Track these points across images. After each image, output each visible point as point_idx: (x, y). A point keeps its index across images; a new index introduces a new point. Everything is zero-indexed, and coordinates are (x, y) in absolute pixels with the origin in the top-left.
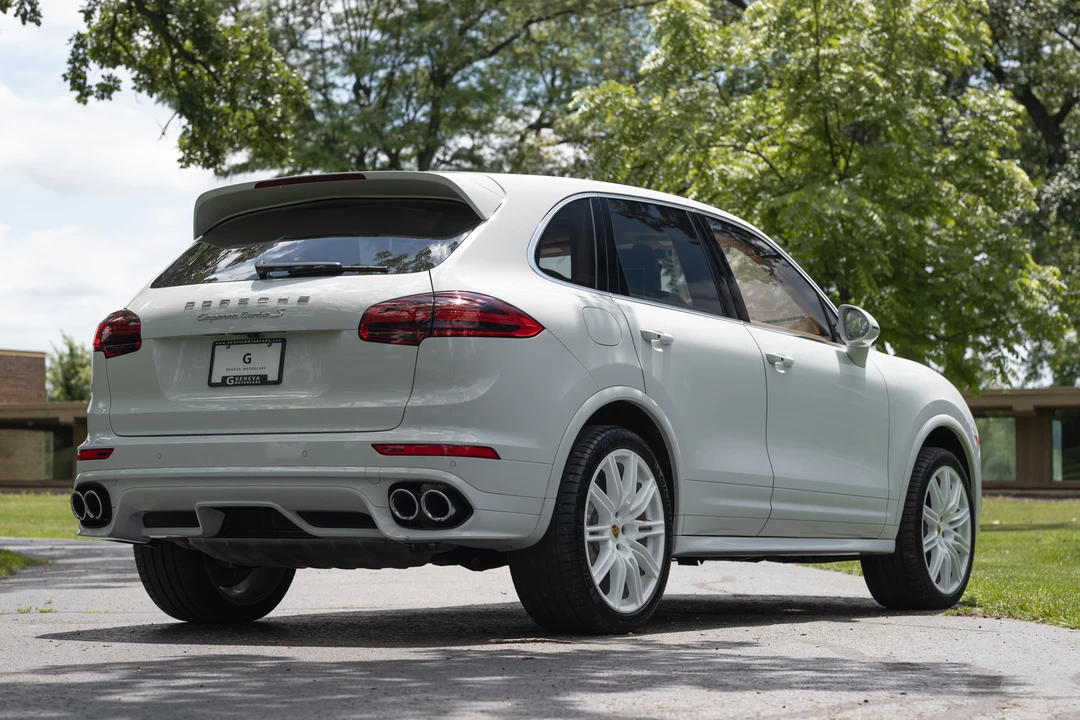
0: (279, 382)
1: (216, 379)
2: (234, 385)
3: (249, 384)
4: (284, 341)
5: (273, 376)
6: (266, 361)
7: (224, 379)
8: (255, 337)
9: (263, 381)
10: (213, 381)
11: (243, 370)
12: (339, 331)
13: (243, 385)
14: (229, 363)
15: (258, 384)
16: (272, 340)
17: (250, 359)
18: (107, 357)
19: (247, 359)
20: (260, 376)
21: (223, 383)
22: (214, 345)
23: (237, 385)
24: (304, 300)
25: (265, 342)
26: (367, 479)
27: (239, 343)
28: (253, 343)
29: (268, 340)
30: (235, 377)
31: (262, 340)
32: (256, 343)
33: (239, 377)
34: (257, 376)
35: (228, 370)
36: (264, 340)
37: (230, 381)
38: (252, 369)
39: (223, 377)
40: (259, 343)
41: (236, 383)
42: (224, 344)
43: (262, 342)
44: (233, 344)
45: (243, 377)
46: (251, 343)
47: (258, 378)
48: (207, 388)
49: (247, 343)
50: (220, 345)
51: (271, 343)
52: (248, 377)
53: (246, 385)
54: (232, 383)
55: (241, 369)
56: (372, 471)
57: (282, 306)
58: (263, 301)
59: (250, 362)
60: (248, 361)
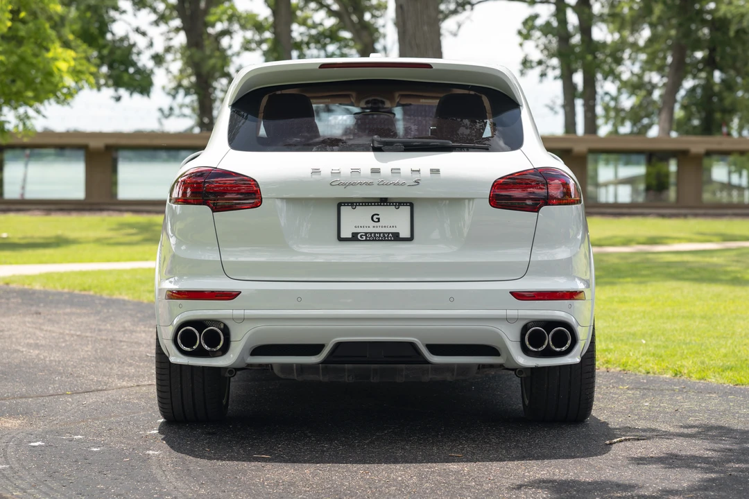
0: (411, 239)
1: (346, 233)
2: (366, 240)
3: (382, 240)
4: (411, 205)
5: (405, 233)
6: (396, 220)
7: (355, 235)
8: (384, 201)
9: (396, 237)
10: (343, 235)
11: (372, 228)
12: (469, 199)
13: (376, 240)
14: (354, 221)
15: (391, 240)
16: (400, 204)
17: (379, 219)
18: (213, 211)
19: (375, 218)
20: (392, 233)
21: (355, 237)
22: (340, 205)
23: (370, 240)
24: (435, 171)
25: (393, 205)
26: (507, 320)
27: (365, 205)
28: (381, 205)
29: (396, 203)
30: (366, 233)
31: (390, 203)
32: (384, 205)
33: (371, 233)
34: (389, 233)
35: (356, 227)
36: (393, 203)
37: (361, 236)
38: (382, 227)
39: (353, 233)
40: (387, 205)
41: (368, 239)
42: (348, 205)
43: (390, 205)
44: (359, 205)
45: (375, 233)
46: (378, 205)
47: (390, 235)
48: (339, 242)
49: (375, 205)
50: (345, 205)
51: (399, 206)
52: (380, 233)
53: (379, 240)
54: (364, 239)
55: (371, 227)
56: (512, 313)
57: (416, 177)
58: (395, 171)
59: (379, 221)
60: (377, 220)
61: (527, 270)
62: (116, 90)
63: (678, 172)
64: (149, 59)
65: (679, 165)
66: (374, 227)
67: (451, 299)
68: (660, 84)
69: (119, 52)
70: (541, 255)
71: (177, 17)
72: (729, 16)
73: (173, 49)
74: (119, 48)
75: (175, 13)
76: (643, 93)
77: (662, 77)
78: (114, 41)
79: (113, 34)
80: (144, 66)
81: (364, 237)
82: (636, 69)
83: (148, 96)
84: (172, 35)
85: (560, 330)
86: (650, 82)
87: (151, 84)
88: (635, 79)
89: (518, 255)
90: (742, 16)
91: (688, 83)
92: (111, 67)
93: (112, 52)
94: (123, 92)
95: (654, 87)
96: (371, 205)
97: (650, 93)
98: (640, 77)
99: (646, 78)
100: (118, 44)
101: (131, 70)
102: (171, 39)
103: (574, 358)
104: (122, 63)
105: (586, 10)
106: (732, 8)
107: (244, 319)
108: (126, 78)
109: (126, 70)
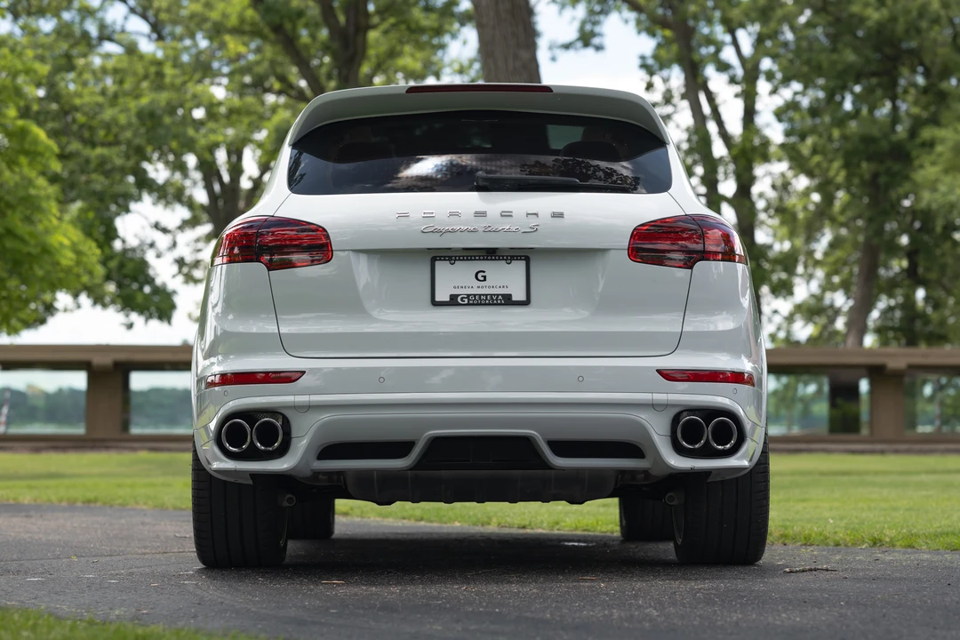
0: (526, 303)
1: (442, 295)
2: (468, 304)
3: (489, 304)
4: (527, 260)
5: (519, 295)
6: (508, 279)
7: (454, 298)
8: (491, 254)
9: (507, 301)
10: (438, 298)
12: (604, 251)
13: (481, 304)
14: (453, 280)
15: (501, 304)
16: (511, 257)
17: (485, 277)
18: (269, 270)
20: (502, 295)
21: (453, 301)
22: (434, 260)
23: (473, 304)
24: (558, 215)
25: (503, 259)
26: (653, 406)
27: (468, 260)
28: (487, 259)
29: (507, 256)
30: (468, 296)
31: (499, 257)
32: (491, 260)
33: (475, 295)
34: (498, 295)
35: (455, 287)
36: (503, 257)
37: (462, 299)
38: (489, 287)
39: (451, 296)
40: (495, 259)
41: (471, 302)
42: (445, 260)
43: (499, 259)
44: (459, 260)
45: (480, 295)
46: (484, 259)
47: (500, 297)
48: (432, 306)
49: (480, 260)
50: (440, 260)
51: (511, 260)
52: (486, 295)
53: (485, 304)
54: (466, 302)
55: (475, 287)
56: (660, 397)
57: (533, 221)
58: (506, 215)
59: (485, 280)
60: (482, 279)
61: (679, 342)
62: (127, 316)
63: (872, 392)
64: (172, 264)
65: (872, 384)
66: (478, 287)
67: (580, 379)
68: (846, 309)
69: (130, 266)
70: (696, 323)
71: (208, 222)
72: (934, 206)
73: (202, 263)
74: (131, 260)
75: (205, 217)
76: (822, 320)
77: (848, 298)
78: (125, 251)
79: (124, 241)
80: (164, 285)
81: (466, 301)
82: (814, 286)
83: (169, 322)
84: (200, 245)
85: (722, 421)
86: (832, 306)
87: (173, 307)
88: (812, 302)
89: (667, 323)
90: (952, 206)
91: (883, 303)
92: (120, 286)
93: (122, 266)
94: (134, 317)
95: (837, 312)
96: (475, 260)
97: (832, 321)
98: (819, 298)
99: (827, 301)
100: (130, 255)
101: (147, 289)
102: (199, 250)
103: (740, 461)
104: (135, 279)
105: (747, 203)
106: (937, 196)
107: (309, 408)
108: (140, 299)
109: (141, 289)
